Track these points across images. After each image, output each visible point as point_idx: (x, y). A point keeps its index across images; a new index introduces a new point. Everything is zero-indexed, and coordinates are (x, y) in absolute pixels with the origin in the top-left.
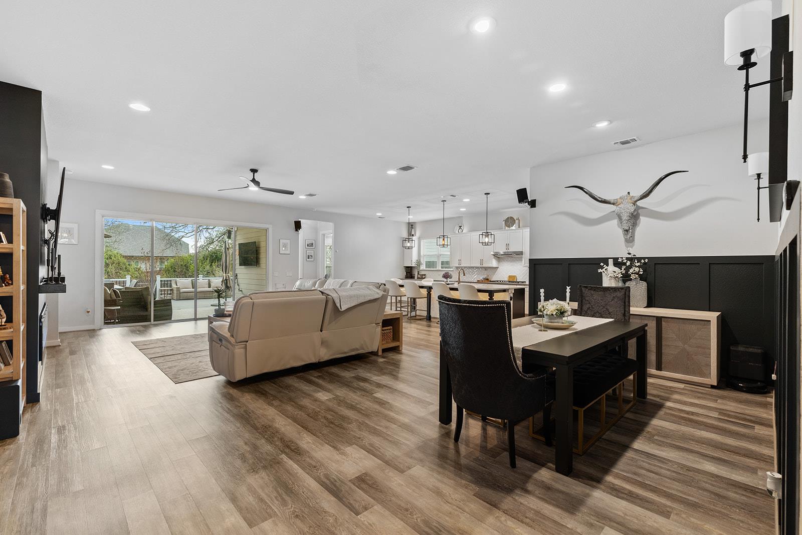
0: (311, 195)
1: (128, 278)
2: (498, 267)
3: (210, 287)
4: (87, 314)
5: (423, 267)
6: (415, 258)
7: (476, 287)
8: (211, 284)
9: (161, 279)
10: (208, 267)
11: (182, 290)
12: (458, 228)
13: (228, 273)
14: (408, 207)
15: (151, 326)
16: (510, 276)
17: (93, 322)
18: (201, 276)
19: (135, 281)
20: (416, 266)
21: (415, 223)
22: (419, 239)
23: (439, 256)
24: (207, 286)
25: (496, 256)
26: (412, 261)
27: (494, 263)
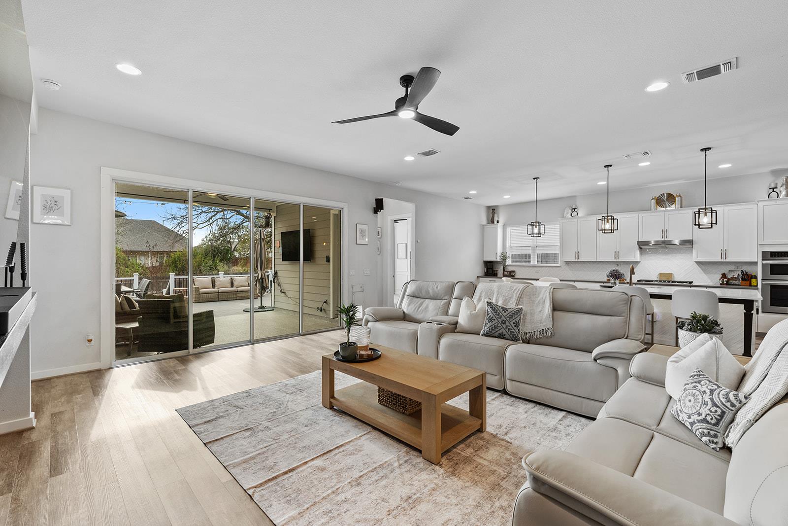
0: (427, 154)
1: (136, 277)
2: (640, 262)
3: (232, 286)
4: (88, 344)
5: (509, 262)
6: (500, 251)
7: (649, 291)
8: (234, 282)
9: (176, 277)
10: (210, 262)
11: (201, 291)
12: (570, 211)
13: (264, 270)
14: (534, 179)
15: (190, 357)
16: (660, 274)
17: (98, 357)
18: (221, 274)
19: (146, 281)
20: (501, 260)
21: (497, 206)
22: (505, 226)
23: (534, 248)
24: (230, 285)
25: (643, 245)
26: (496, 254)
27: (636, 256)
